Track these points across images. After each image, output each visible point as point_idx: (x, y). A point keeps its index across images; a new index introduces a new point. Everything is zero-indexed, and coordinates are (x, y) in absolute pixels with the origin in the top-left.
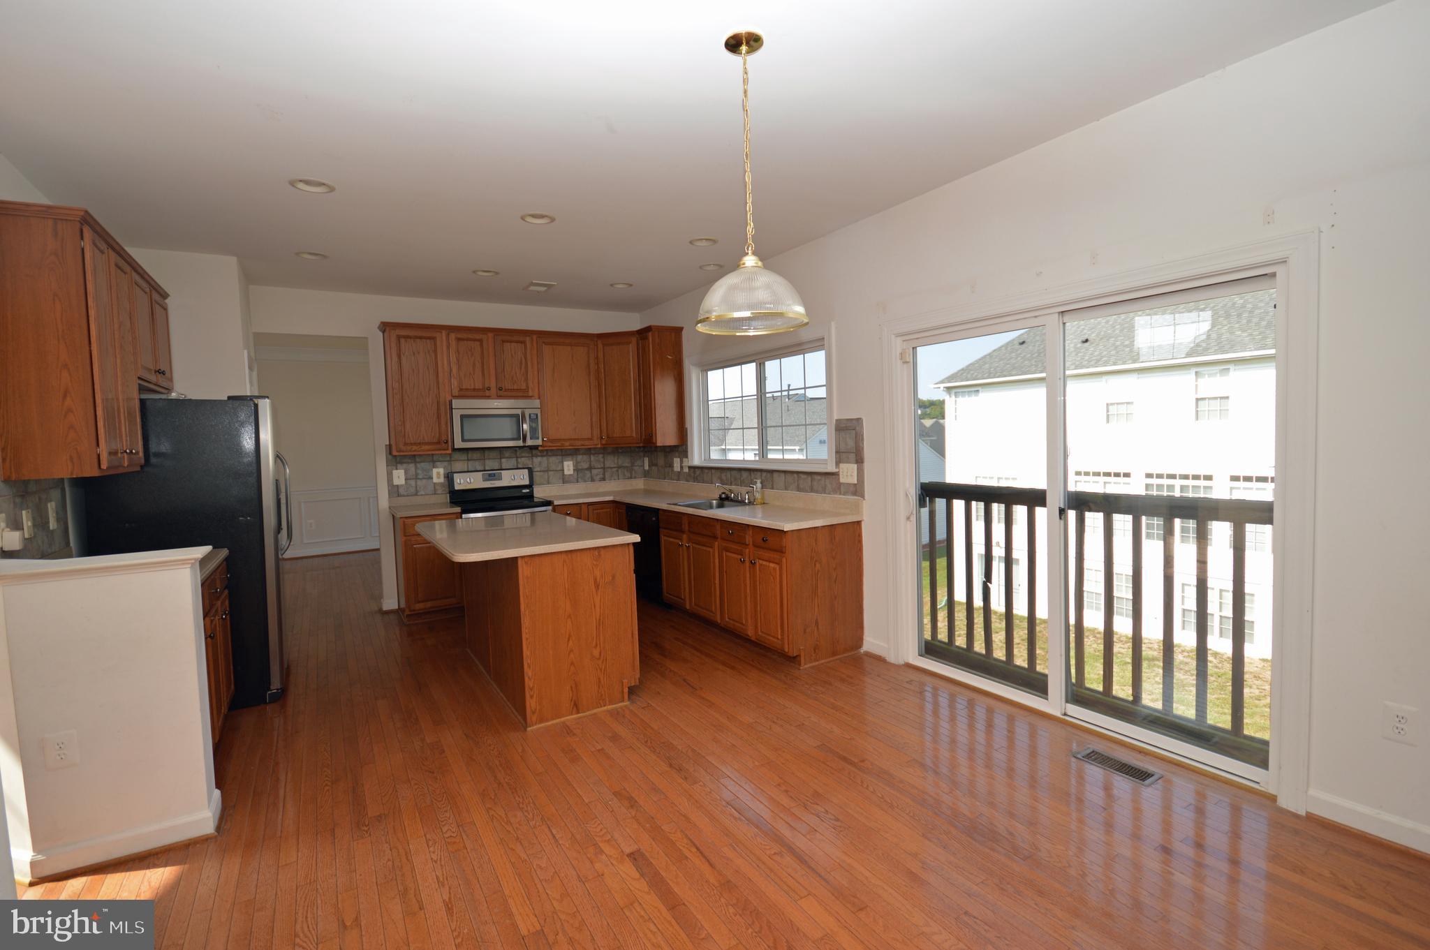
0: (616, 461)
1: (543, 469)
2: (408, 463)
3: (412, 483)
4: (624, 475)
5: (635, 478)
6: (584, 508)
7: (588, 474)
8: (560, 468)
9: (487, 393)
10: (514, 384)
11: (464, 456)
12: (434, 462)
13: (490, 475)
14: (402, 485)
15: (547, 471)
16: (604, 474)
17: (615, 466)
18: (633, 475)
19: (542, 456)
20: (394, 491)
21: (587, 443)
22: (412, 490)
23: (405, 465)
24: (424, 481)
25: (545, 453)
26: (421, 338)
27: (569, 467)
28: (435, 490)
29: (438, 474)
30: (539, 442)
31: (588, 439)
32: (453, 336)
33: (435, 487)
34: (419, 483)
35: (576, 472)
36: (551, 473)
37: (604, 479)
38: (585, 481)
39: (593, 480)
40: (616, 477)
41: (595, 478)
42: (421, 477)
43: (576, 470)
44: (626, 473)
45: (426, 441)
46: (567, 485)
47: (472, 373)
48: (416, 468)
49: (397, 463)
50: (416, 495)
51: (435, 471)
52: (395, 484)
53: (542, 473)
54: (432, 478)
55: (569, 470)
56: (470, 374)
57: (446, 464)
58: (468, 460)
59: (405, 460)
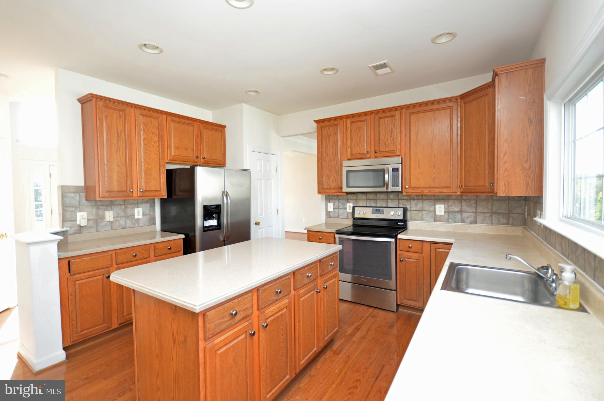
0: (490, 207)
1: (418, 209)
2: (335, 199)
3: (337, 210)
4: (499, 221)
5: (513, 224)
6: (426, 246)
7: (459, 216)
8: (432, 209)
9: (368, 156)
10: (386, 148)
11: (364, 197)
12: (348, 201)
13: (376, 210)
14: (332, 211)
15: (422, 210)
16: (476, 218)
17: (489, 211)
18: (511, 222)
19: (418, 199)
20: (328, 214)
21: (445, 190)
22: (337, 215)
23: (333, 200)
24: (342, 210)
25: (420, 197)
26: (332, 126)
27: (440, 209)
28: (348, 216)
29: (350, 206)
30: (399, 189)
31: (447, 187)
32: (348, 121)
33: (348, 214)
34: (340, 211)
35: (447, 214)
36: (424, 212)
37: (475, 222)
38: (455, 222)
39: (463, 221)
40: (490, 222)
41: (465, 220)
42: (341, 208)
43: (447, 212)
44: (501, 219)
45: (333, 187)
46: (437, 223)
47: (359, 143)
48: (339, 202)
49: (330, 199)
50: (338, 218)
51: (348, 204)
52: (329, 210)
53: (417, 212)
54: (346, 209)
55: (440, 211)
56: (358, 144)
57: (354, 201)
58: (367, 199)
59: (333, 198)
